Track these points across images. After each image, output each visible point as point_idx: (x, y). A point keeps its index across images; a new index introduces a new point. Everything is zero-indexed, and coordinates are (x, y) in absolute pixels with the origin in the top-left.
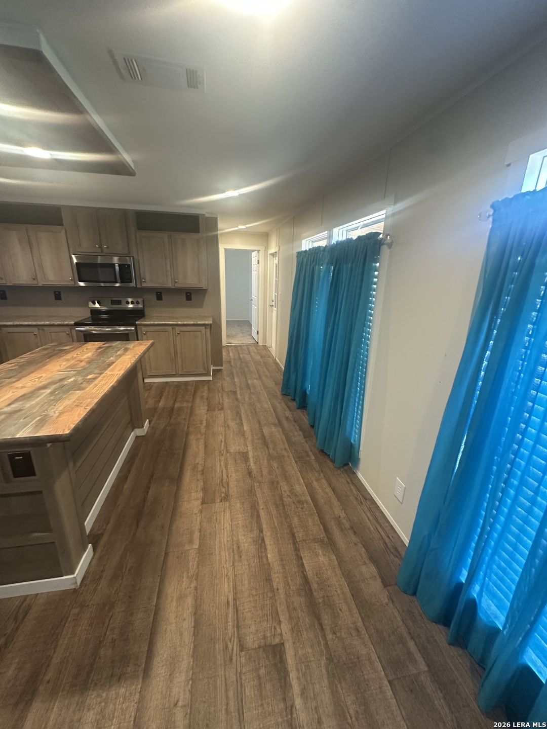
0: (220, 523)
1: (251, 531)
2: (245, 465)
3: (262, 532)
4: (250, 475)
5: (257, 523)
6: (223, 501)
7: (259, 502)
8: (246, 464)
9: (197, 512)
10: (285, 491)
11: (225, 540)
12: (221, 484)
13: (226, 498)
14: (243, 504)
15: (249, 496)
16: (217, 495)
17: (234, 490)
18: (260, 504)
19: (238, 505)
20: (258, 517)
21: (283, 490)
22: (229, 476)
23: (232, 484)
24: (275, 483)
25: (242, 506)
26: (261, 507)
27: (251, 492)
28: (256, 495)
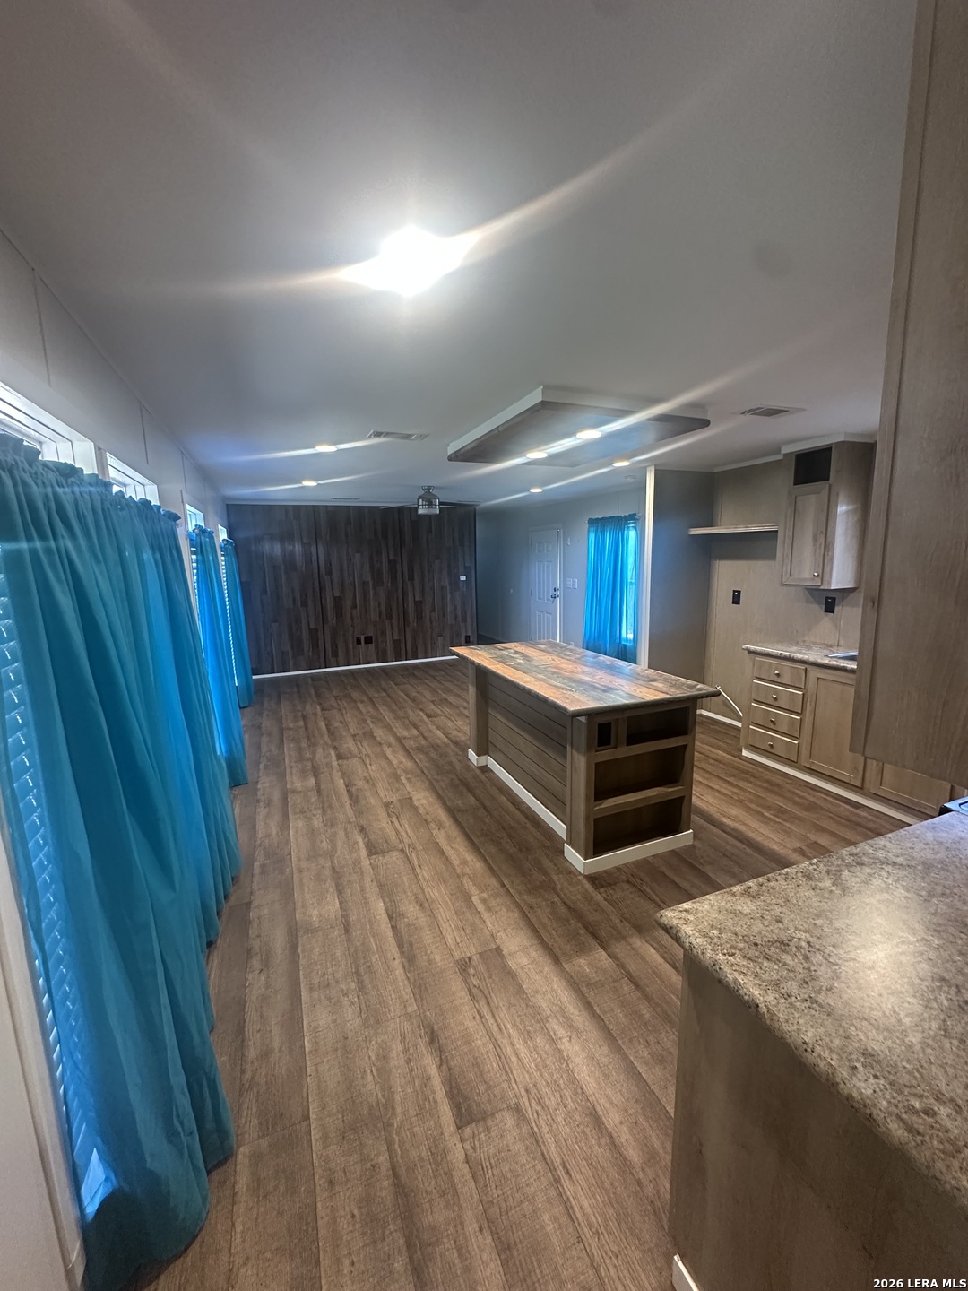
0: (457, 928)
1: (408, 925)
2: (452, 1064)
3: (392, 927)
4: (433, 1031)
5: (401, 936)
6: (467, 960)
7: (402, 971)
8: (450, 1069)
9: (499, 934)
10: (352, 1003)
11: (441, 910)
12: (486, 993)
13: (464, 966)
14: (430, 962)
15: (422, 979)
16: (482, 968)
17: (456, 985)
18: (400, 967)
19: (438, 958)
20: (400, 945)
21: (357, 1005)
22: (477, 1016)
23: (462, 996)
24: (372, 1021)
25: (432, 957)
26: (397, 961)
27: (420, 988)
28: (410, 983)
